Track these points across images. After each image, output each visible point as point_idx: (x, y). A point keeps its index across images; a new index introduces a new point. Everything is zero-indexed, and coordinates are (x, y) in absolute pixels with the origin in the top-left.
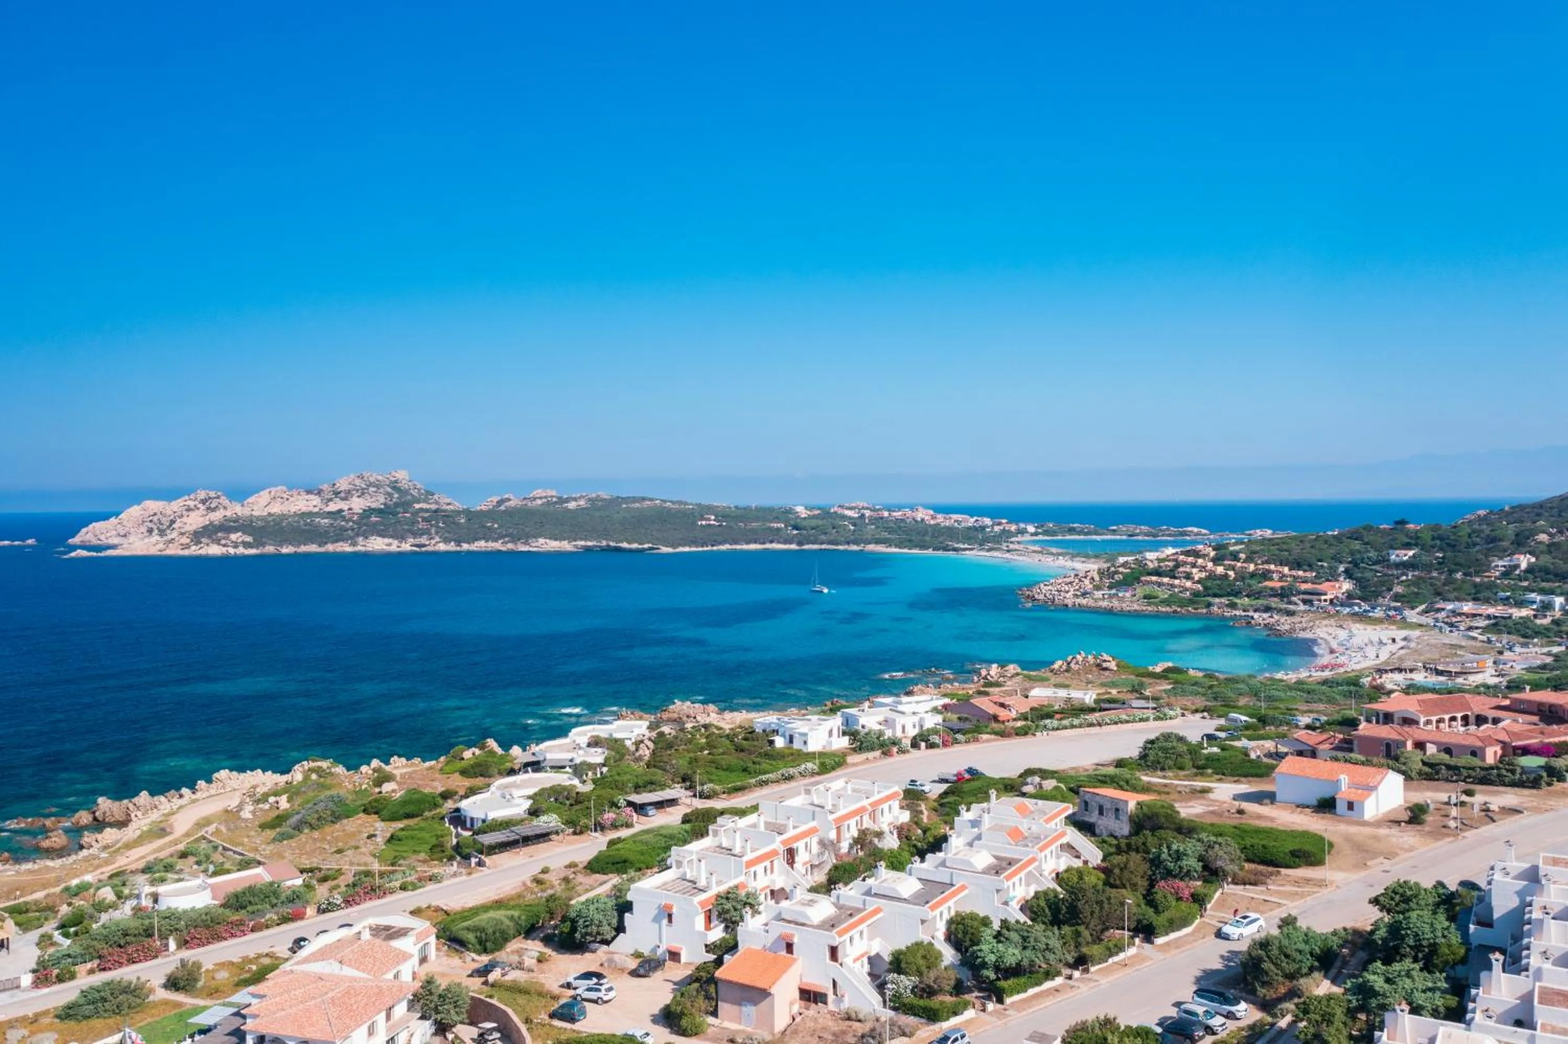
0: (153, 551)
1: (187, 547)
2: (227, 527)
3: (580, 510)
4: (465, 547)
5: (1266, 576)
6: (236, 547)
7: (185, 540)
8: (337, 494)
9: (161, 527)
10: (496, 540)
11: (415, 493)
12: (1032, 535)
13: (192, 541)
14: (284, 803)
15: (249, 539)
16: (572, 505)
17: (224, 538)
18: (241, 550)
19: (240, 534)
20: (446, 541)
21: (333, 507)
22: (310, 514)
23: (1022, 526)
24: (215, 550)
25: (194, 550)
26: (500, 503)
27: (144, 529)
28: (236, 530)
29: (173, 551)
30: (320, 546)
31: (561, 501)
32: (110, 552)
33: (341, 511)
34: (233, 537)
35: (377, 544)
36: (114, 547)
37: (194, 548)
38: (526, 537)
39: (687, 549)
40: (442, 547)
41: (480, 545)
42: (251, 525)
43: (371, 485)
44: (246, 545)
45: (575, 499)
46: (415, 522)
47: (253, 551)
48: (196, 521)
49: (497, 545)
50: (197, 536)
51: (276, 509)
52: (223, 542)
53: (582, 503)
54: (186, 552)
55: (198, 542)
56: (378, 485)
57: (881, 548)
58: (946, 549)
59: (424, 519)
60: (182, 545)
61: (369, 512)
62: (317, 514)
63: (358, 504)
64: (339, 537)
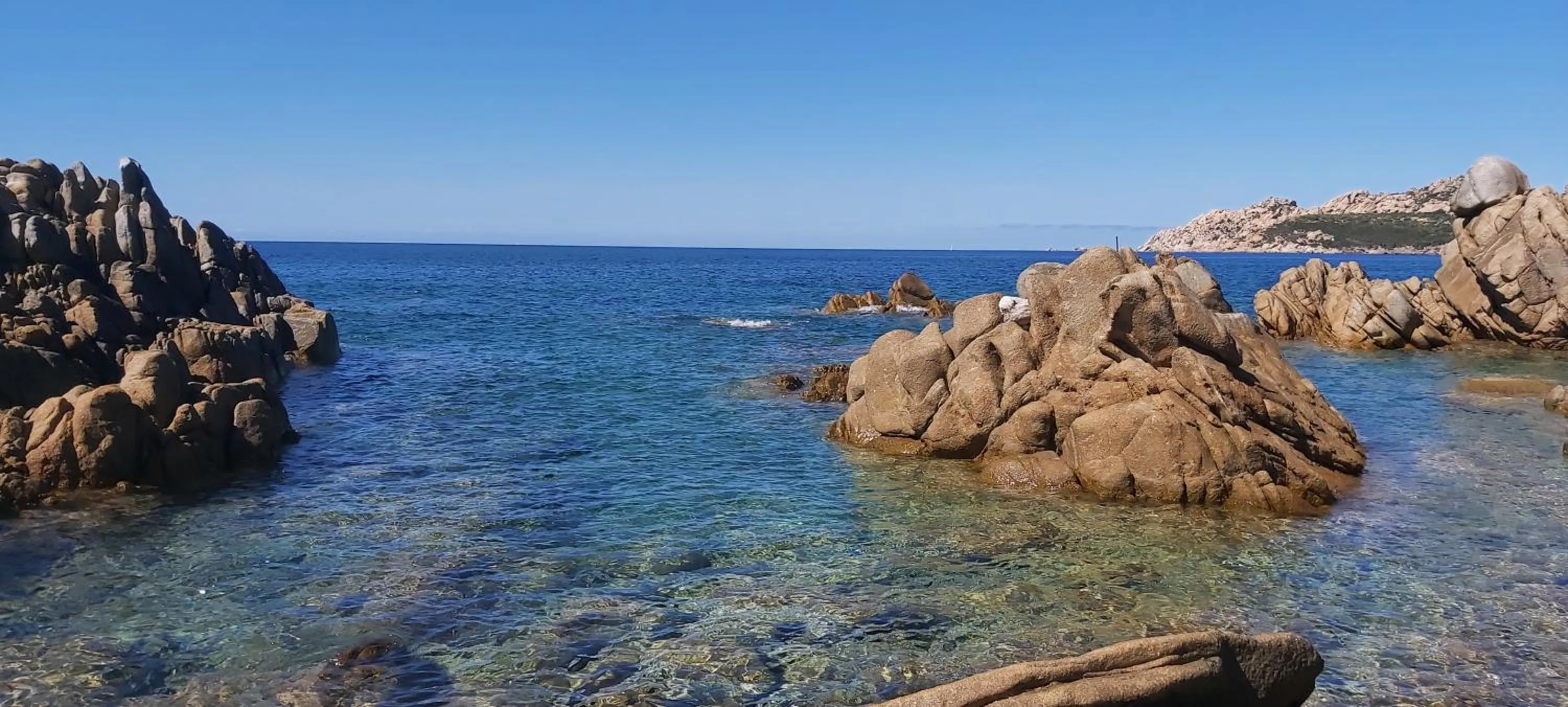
0: (1220, 249)
1: (1256, 245)
2: (1304, 224)
6: (1315, 246)
7: (1257, 238)
13: (1265, 238)
15: (1329, 238)
17: (1302, 237)
18: (1320, 249)
19: (1319, 232)
21: (1429, 208)
22: (1401, 215)
24: (1289, 248)
25: (1266, 248)
28: (1314, 227)
29: (1242, 248)
30: (1416, 247)
34: (1311, 235)
37: (1266, 246)
42: (1333, 223)
44: (1326, 244)
50: (1269, 235)
51: (1359, 208)
52: (1300, 240)
54: (1258, 250)
55: (1271, 240)
60: (1253, 242)
62: (1411, 214)
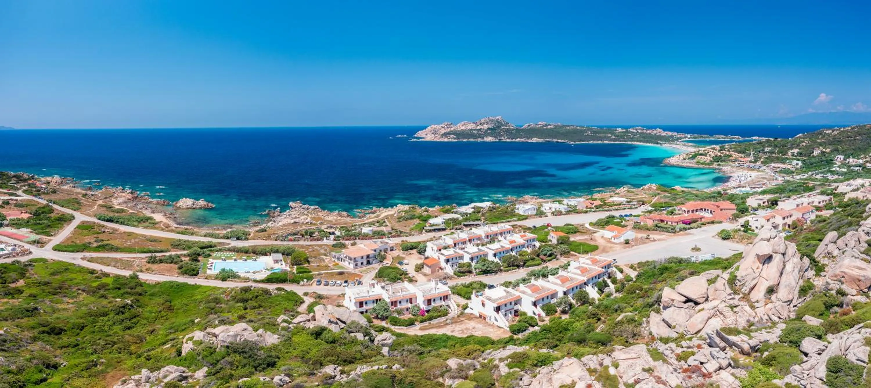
0: (432, 140)
1: (439, 139)
2: (449, 133)
3: (551, 129)
4: (514, 140)
5: (731, 156)
7: (439, 137)
8: (481, 123)
9: (435, 132)
10: (522, 138)
11: (503, 123)
12: (689, 138)
14: (403, 214)
15: (455, 137)
16: (549, 127)
18: (453, 140)
20: (509, 138)
21: (479, 128)
22: (472, 130)
23: (686, 135)
24: (446, 140)
25: (441, 140)
26: (529, 126)
27: (431, 133)
28: (452, 134)
29: (436, 140)
30: (474, 139)
31: (546, 125)
32: (421, 140)
33: (481, 129)
34: (451, 136)
35: (489, 139)
36: (423, 138)
38: (531, 138)
39: (579, 143)
40: (508, 140)
41: (518, 140)
42: (456, 133)
43: (490, 121)
44: (455, 139)
45: (551, 125)
46: (500, 132)
47: (456, 140)
48: (442, 131)
49: (523, 140)
50: (442, 136)
51: (464, 128)
52: (449, 137)
53: (552, 126)
55: (442, 138)
56: (492, 121)
57: (638, 143)
58: (657, 143)
59: (504, 131)
61: (489, 129)
62: (475, 130)
63: (486, 126)
64: (479, 136)
